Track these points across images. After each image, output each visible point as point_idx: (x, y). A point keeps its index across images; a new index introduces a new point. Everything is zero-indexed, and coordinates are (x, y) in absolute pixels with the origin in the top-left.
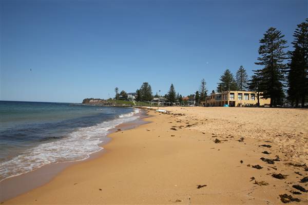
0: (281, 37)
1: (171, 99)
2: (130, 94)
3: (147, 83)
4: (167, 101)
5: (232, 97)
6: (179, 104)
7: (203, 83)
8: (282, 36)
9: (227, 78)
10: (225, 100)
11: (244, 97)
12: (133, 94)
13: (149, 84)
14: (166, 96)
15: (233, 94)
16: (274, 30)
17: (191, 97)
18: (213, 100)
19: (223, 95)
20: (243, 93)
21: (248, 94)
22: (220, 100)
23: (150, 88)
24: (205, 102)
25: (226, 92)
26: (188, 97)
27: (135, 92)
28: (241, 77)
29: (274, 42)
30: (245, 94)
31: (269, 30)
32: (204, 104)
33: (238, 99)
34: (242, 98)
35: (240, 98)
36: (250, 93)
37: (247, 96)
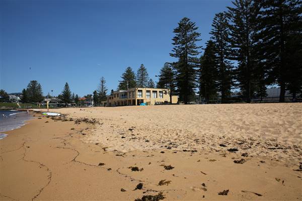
0: (194, 29)
1: (66, 100)
2: (13, 94)
3: (36, 81)
4: (61, 102)
5: (140, 95)
6: (75, 105)
7: (102, 82)
8: (196, 28)
9: (129, 75)
10: (132, 99)
11: (152, 94)
12: (17, 95)
13: (38, 82)
14: (59, 97)
15: (141, 91)
16: (189, 20)
17: (88, 98)
18: (116, 99)
19: (130, 93)
20: (151, 90)
21: (156, 91)
22: (126, 99)
23: (39, 87)
24: (107, 102)
25: (132, 89)
26: (85, 97)
27: (21, 92)
28: (142, 75)
29: (188, 33)
30: (153, 91)
31: (183, 20)
32: (105, 104)
33: (147, 97)
34: (150, 96)
35: (148, 96)
36: (158, 90)
37: (156, 94)
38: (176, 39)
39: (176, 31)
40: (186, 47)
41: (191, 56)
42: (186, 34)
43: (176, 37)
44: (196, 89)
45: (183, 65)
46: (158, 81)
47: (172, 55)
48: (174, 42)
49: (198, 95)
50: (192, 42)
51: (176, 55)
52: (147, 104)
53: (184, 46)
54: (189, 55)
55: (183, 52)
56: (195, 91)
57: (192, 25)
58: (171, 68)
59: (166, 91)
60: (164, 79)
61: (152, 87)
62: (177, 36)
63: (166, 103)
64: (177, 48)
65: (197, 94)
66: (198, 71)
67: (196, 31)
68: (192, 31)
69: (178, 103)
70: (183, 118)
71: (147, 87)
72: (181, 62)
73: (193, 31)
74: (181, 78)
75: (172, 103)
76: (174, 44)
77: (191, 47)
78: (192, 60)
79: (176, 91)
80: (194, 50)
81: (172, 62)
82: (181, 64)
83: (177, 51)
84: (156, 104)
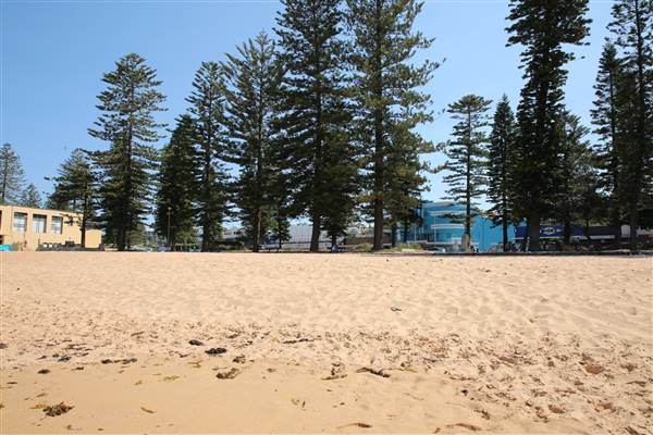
0: (153, 84)
8: (158, 83)
11: (33, 224)
16: (141, 60)
20: (31, 211)
21: (45, 217)
29: (136, 90)
30: (35, 216)
31: (128, 58)
33: (14, 229)
34: (25, 226)
35: (19, 226)
36: (50, 213)
37: (42, 223)
38: (106, 97)
39: (109, 78)
40: (131, 120)
41: (142, 143)
42: (132, 90)
43: (106, 93)
44: (147, 216)
45: (119, 161)
46: (52, 191)
47: (95, 134)
48: (102, 104)
49: (152, 230)
50: (146, 110)
51: (106, 136)
52: (14, 247)
53: (126, 117)
54: (135, 139)
55: (122, 129)
56: (144, 221)
57: (148, 74)
58: (90, 162)
59: (71, 218)
60: (68, 188)
61: (32, 203)
62: (111, 92)
63: (69, 246)
64: (107, 120)
65: (148, 229)
66: (154, 177)
67: (157, 89)
68: (147, 86)
69: (101, 249)
70: (109, 284)
71: (18, 204)
72: (116, 153)
73: (150, 89)
74: (113, 190)
75: (87, 246)
76: (102, 108)
77: (141, 122)
78: (144, 151)
79: (99, 219)
80: (148, 129)
81: (93, 150)
82: (116, 156)
83: (107, 125)
84: (41, 248)
